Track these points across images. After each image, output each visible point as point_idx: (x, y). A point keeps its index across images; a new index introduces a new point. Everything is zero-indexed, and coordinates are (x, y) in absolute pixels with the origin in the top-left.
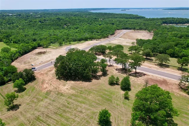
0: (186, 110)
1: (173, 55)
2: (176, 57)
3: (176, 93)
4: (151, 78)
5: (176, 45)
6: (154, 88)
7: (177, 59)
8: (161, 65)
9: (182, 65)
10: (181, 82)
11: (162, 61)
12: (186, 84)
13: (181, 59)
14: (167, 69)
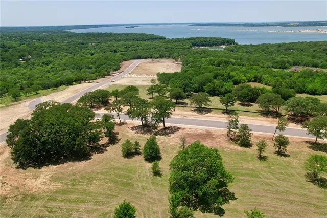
0: (242, 169)
1: (213, 93)
2: (217, 95)
3: (226, 148)
4: (188, 133)
5: (215, 77)
6: (195, 148)
7: (219, 98)
8: (200, 110)
9: (227, 105)
10: (230, 130)
11: (200, 103)
12: (235, 132)
13: (224, 96)
14: (209, 114)
